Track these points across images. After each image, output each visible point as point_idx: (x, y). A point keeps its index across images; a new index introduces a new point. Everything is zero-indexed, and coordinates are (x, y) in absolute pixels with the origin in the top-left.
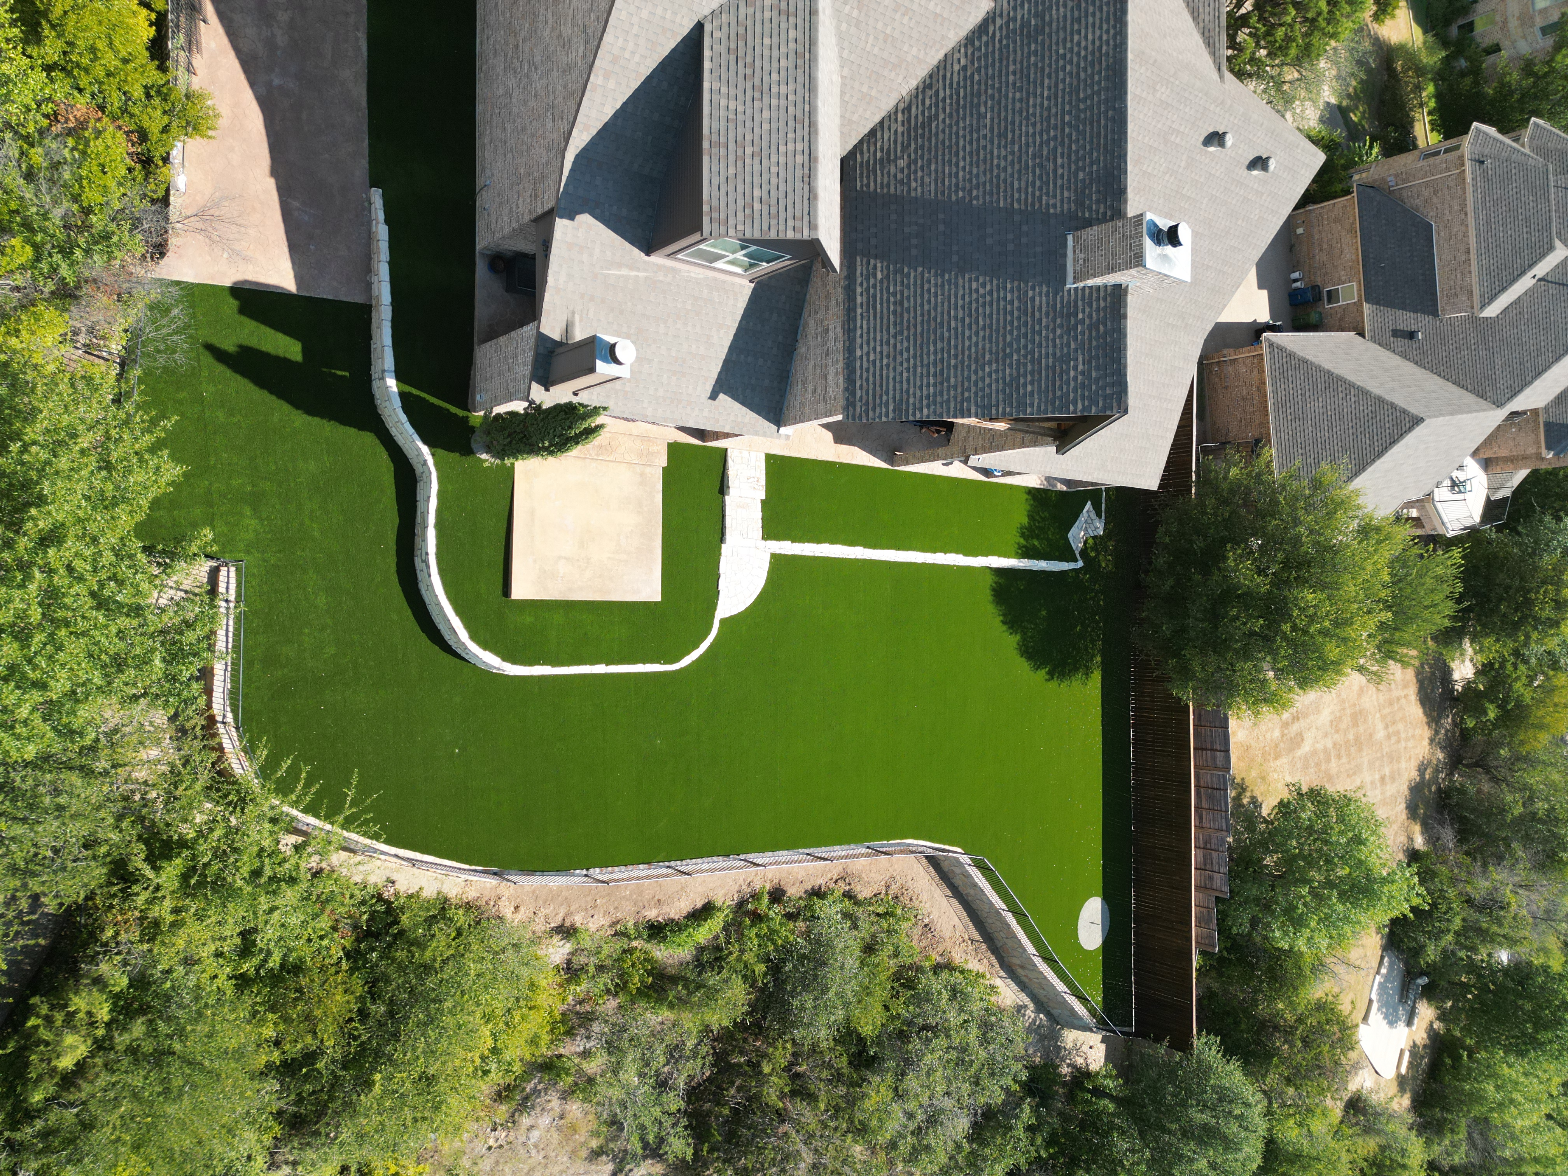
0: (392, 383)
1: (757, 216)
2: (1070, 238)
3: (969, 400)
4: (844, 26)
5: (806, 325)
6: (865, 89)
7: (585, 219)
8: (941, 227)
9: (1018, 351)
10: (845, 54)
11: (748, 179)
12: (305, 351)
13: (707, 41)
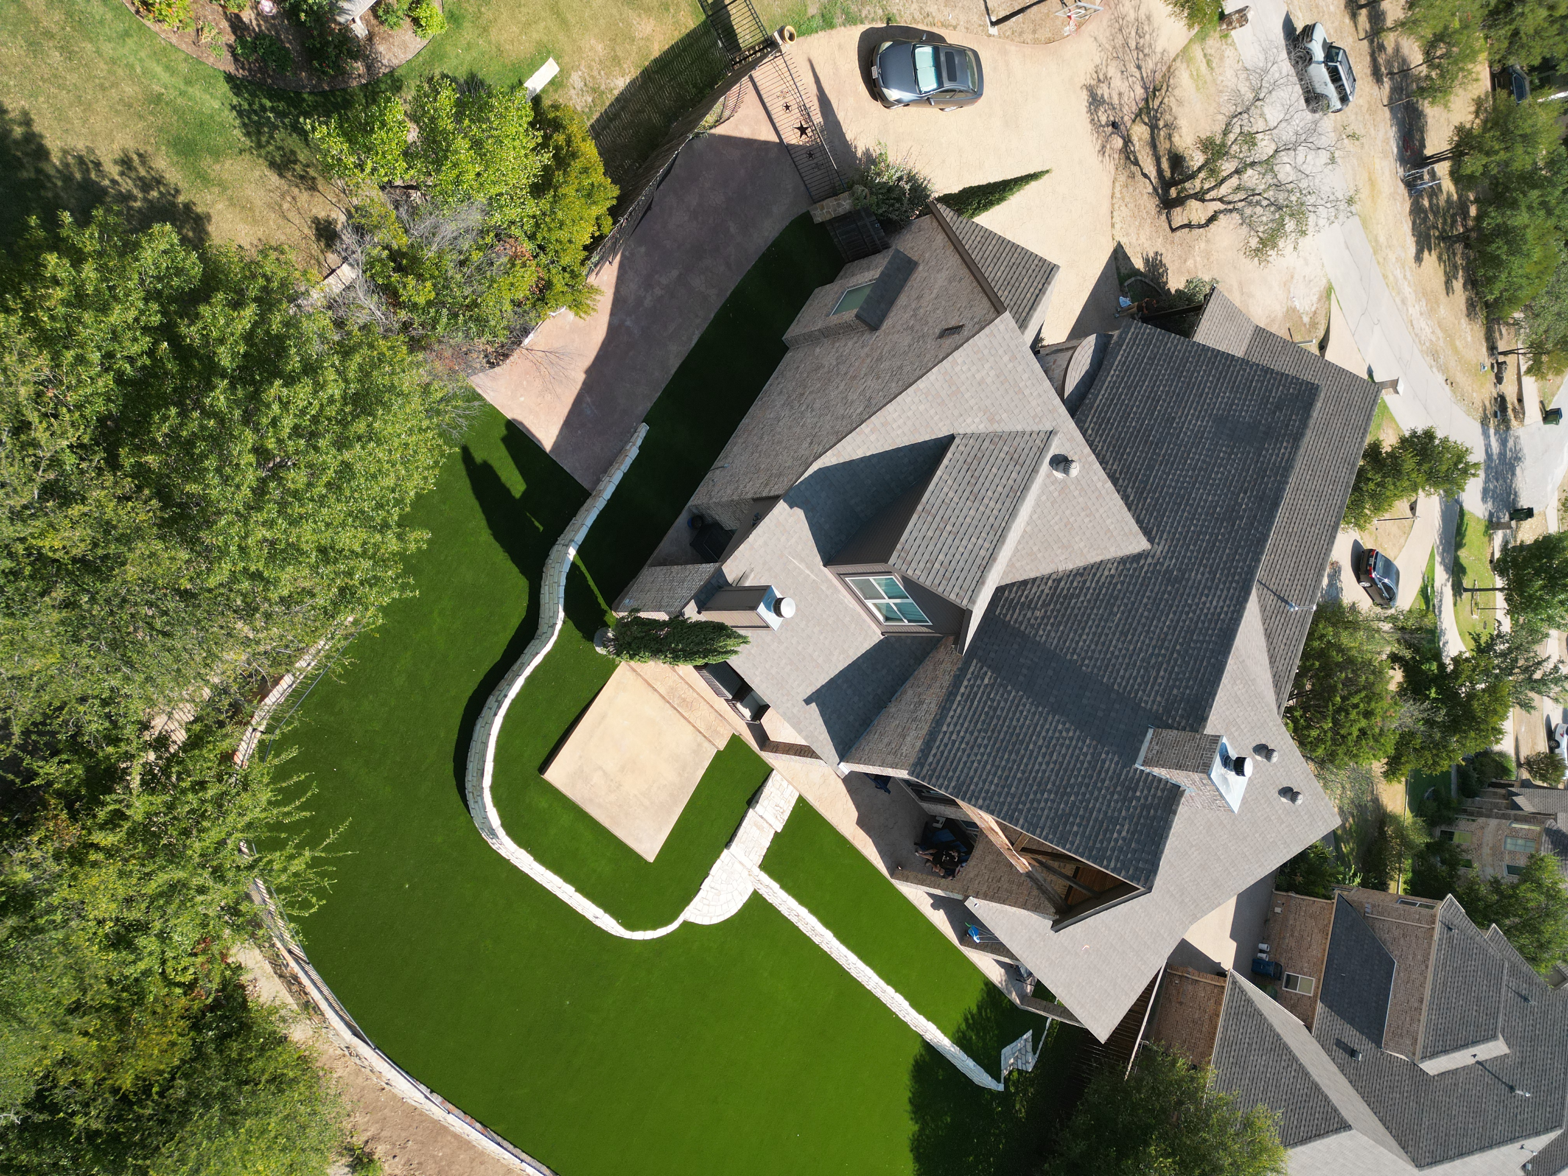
0: (572, 552)
1: (934, 571)
2: (1151, 732)
4: (1044, 498)
5: (905, 692)
6: (1035, 549)
7: (799, 513)
8: (1050, 673)
10: (1035, 517)
11: (939, 545)
12: (525, 494)
13: (952, 448)
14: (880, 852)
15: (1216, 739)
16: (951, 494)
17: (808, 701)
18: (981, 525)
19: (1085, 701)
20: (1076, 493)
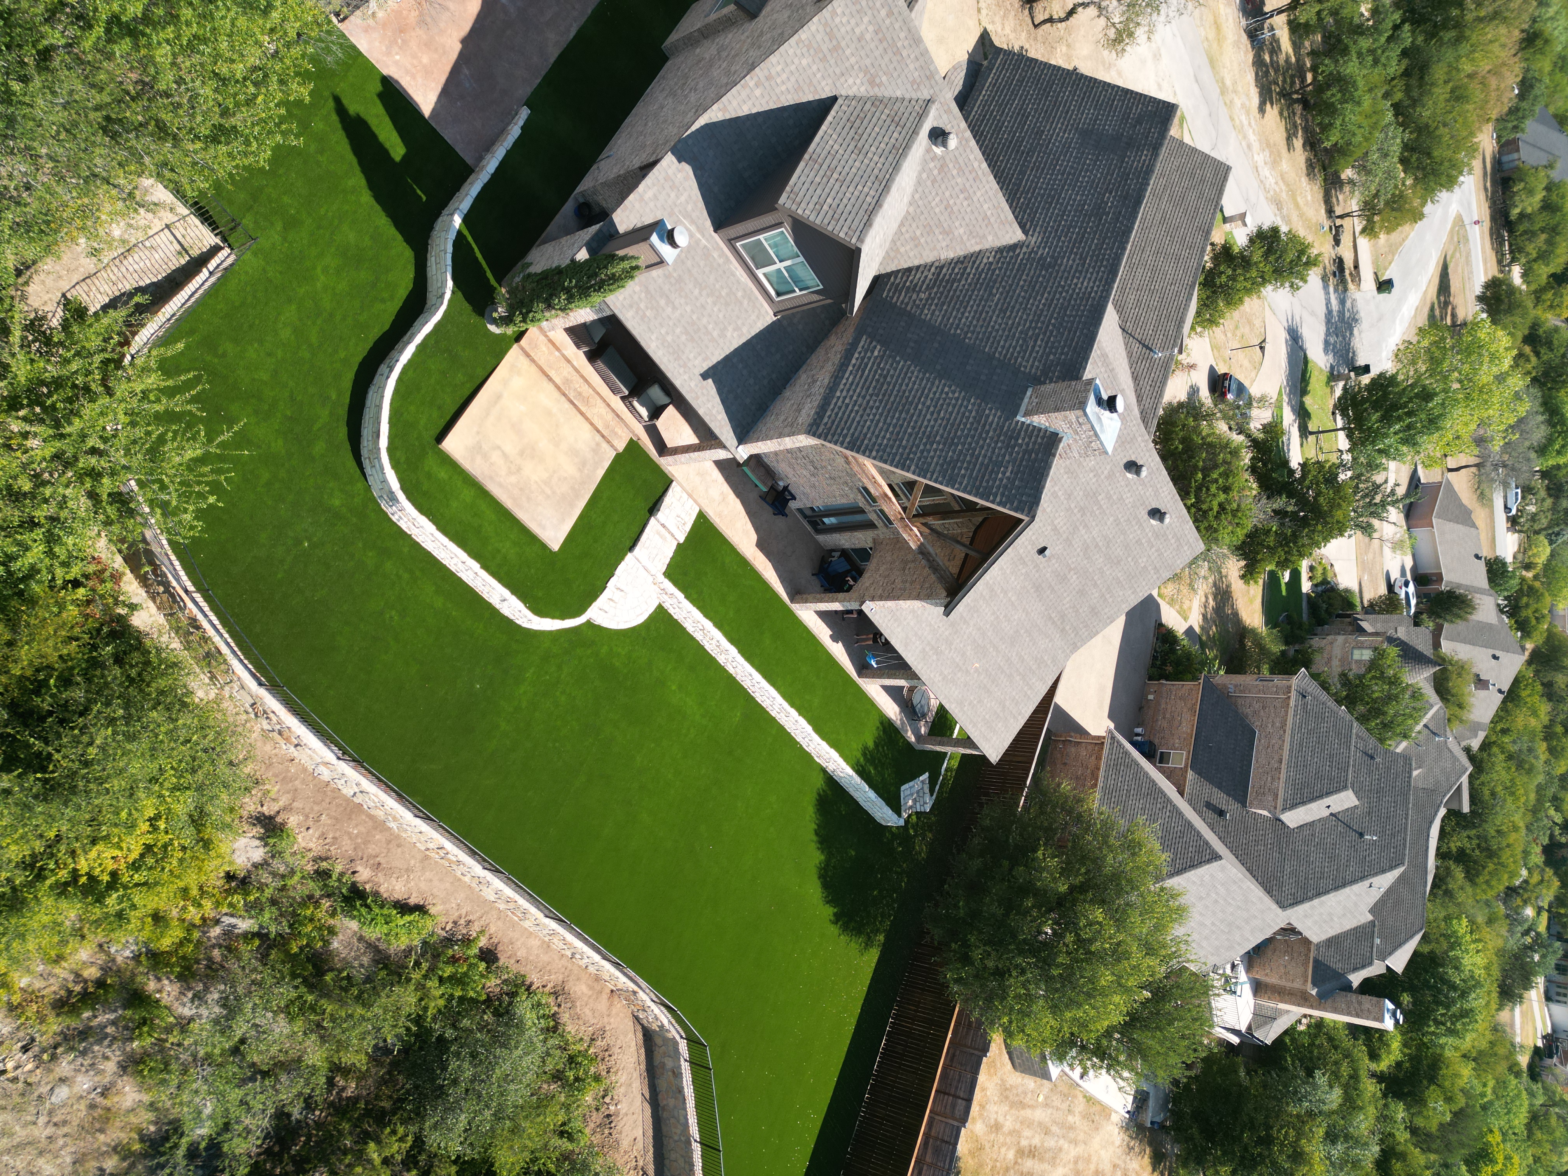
0: (458, 221)
1: (823, 213)
2: (1030, 390)
3: (912, 460)
4: (924, 176)
5: (798, 379)
6: (918, 233)
7: (687, 169)
8: (936, 345)
9: (964, 444)
10: (917, 196)
11: (827, 190)
12: (404, 157)
13: (836, 107)
14: (780, 577)
15: (1090, 382)
16: (836, 147)
17: (705, 376)
18: (866, 176)
19: (968, 368)
20: (955, 172)
